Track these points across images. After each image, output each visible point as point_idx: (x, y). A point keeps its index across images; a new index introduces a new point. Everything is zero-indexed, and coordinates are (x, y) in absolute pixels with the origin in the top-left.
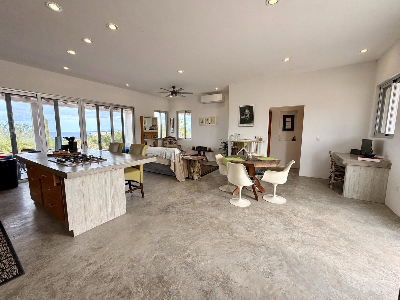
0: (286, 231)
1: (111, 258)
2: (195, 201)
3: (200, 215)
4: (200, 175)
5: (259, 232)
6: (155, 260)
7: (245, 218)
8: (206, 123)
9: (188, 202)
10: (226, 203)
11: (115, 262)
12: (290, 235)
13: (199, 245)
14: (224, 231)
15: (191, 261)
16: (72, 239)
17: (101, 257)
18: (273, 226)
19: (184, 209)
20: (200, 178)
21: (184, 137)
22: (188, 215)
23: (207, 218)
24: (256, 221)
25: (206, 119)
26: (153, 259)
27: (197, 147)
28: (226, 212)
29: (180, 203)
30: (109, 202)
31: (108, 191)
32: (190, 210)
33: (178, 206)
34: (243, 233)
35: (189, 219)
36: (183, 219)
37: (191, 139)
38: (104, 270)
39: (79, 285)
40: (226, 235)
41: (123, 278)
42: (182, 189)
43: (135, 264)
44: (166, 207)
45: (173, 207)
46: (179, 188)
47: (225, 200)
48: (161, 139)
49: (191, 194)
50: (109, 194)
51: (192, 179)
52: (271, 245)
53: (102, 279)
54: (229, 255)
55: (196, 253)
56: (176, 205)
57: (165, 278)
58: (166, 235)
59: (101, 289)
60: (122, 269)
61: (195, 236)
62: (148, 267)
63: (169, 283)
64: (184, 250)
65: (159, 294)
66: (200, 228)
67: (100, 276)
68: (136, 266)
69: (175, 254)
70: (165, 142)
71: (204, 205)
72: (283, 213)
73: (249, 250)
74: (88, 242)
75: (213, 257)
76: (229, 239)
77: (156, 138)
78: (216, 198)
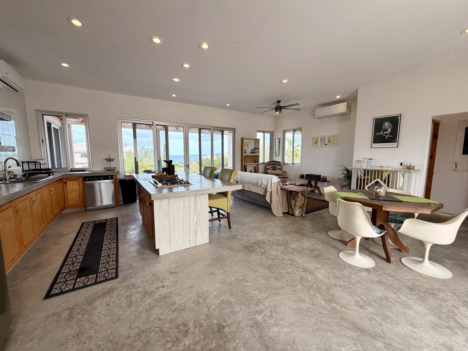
0: (438, 328)
1: (182, 287)
2: (288, 244)
3: (290, 264)
4: (304, 212)
5: (379, 313)
6: (221, 303)
7: (359, 285)
8: (322, 144)
9: (279, 243)
10: (333, 256)
11: (184, 292)
12: (444, 338)
13: (277, 303)
14: (318, 295)
15: (261, 320)
16: (157, 257)
17: (174, 282)
18: (411, 313)
19: (271, 252)
20: (304, 215)
21: (291, 162)
22: (275, 260)
23: (298, 270)
24: (379, 294)
25: (321, 139)
26: (220, 302)
27: (307, 175)
28: (330, 268)
29: (268, 243)
30: (192, 227)
31: (191, 216)
32: (279, 255)
33: (266, 247)
34: (349, 307)
35: (275, 265)
36: (266, 264)
37: (300, 165)
38: (172, 297)
39: (149, 304)
40: (319, 301)
41: (185, 312)
42: (276, 226)
43: (201, 301)
44: (252, 244)
45: (259, 247)
46: (273, 225)
47: (331, 251)
48: (263, 163)
49: (285, 235)
50: (192, 220)
51: (293, 215)
52: (397, 341)
53: (167, 305)
54: (317, 331)
55: (271, 312)
56: (263, 245)
57: (225, 328)
58: (241, 278)
59: (164, 315)
60: (188, 301)
61: (277, 289)
62: (212, 309)
63: (228, 337)
64: (257, 303)
65: (214, 345)
66: (285, 280)
67: (167, 301)
68: (201, 303)
69: (245, 304)
70: (268, 167)
71: (299, 252)
72: (439, 296)
73: (351, 335)
74: (168, 264)
75: (291, 326)
76: (323, 308)
77: (257, 162)
78: (320, 246)
